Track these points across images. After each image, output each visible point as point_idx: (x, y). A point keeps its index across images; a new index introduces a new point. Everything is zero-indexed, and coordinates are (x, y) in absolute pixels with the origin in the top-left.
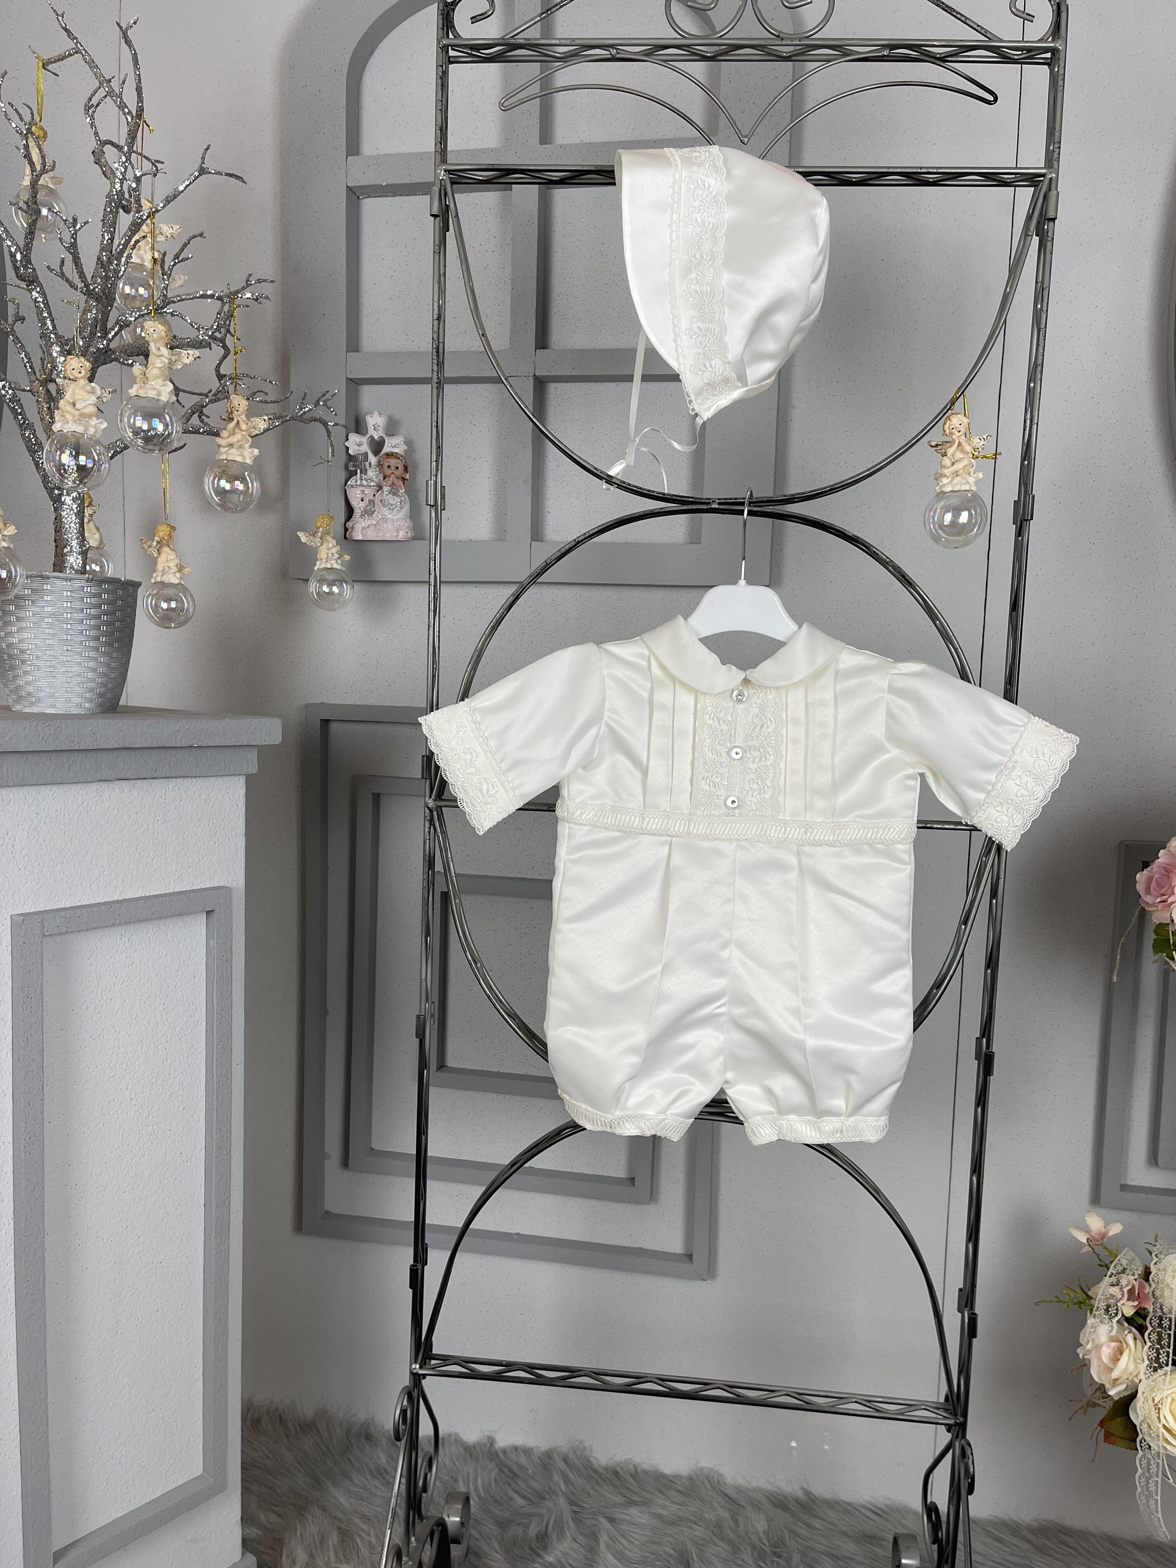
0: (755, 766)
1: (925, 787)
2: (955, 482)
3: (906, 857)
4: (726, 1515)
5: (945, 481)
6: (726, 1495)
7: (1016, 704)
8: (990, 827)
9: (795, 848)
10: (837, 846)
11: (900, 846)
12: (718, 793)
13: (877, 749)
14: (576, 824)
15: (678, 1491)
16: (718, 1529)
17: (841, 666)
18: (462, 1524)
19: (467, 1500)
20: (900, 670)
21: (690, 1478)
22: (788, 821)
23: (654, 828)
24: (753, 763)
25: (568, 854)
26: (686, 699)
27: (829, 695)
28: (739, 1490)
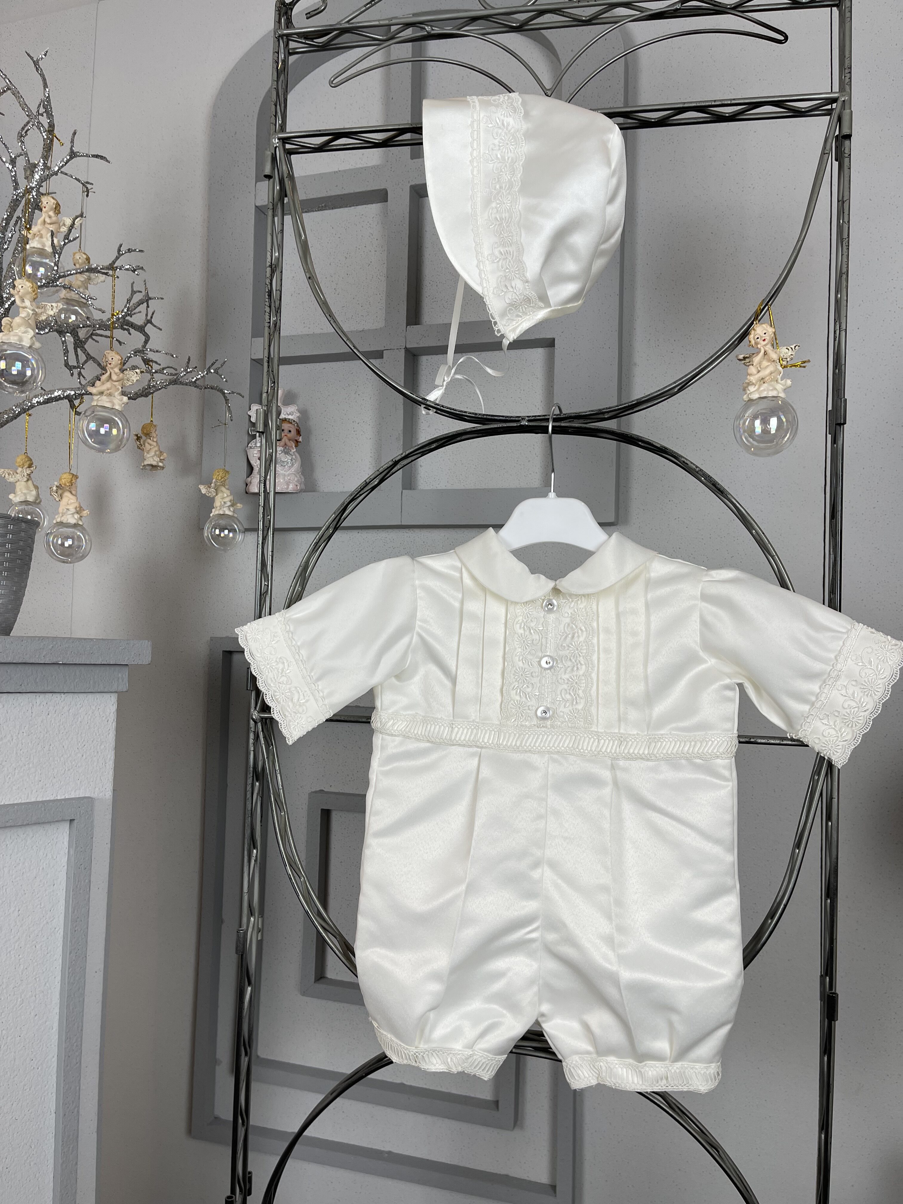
0: (567, 676)
1: (744, 698)
2: (762, 389)
3: (726, 773)
5: (752, 389)
7: (840, 611)
8: (817, 741)
9: (609, 762)
10: (652, 760)
11: (719, 761)
12: (529, 704)
13: (692, 659)
14: (389, 735)
17: (653, 575)
20: (713, 578)
22: (601, 733)
23: (462, 739)
24: (565, 672)
25: (380, 765)
26: (497, 609)
27: (640, 605)
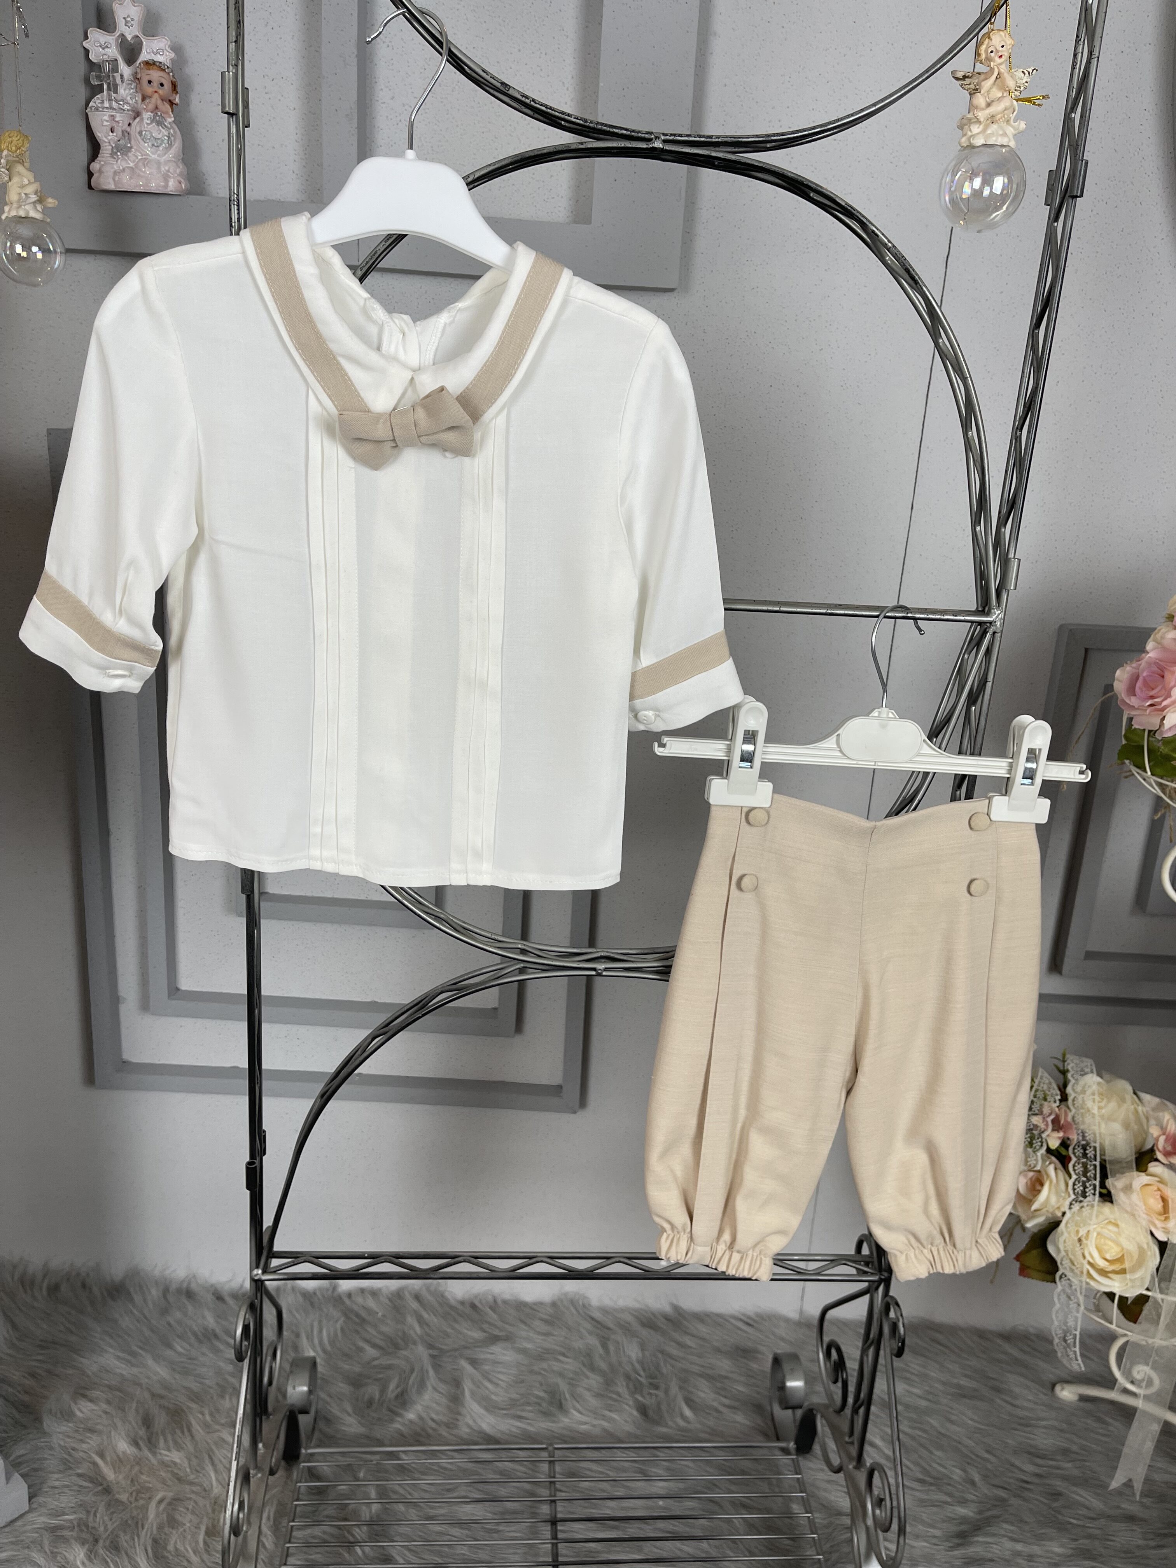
2: (988, 131)
4: (593, 1341)
6: (593, 1319)
15: (542, 1320)
16: (588, 1361)
18: (310, 1392)
19: (314, 1364)
21: (554, 1304)
28: (605, 1311)
